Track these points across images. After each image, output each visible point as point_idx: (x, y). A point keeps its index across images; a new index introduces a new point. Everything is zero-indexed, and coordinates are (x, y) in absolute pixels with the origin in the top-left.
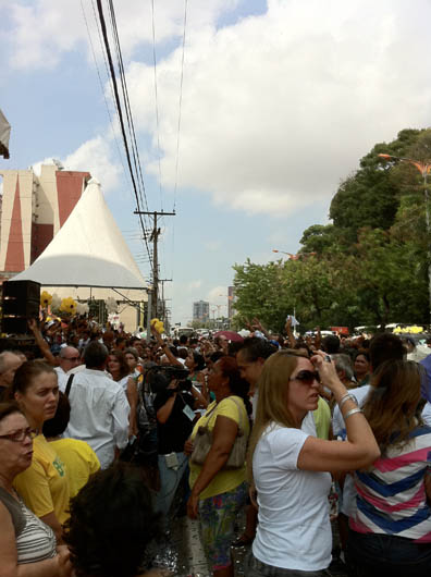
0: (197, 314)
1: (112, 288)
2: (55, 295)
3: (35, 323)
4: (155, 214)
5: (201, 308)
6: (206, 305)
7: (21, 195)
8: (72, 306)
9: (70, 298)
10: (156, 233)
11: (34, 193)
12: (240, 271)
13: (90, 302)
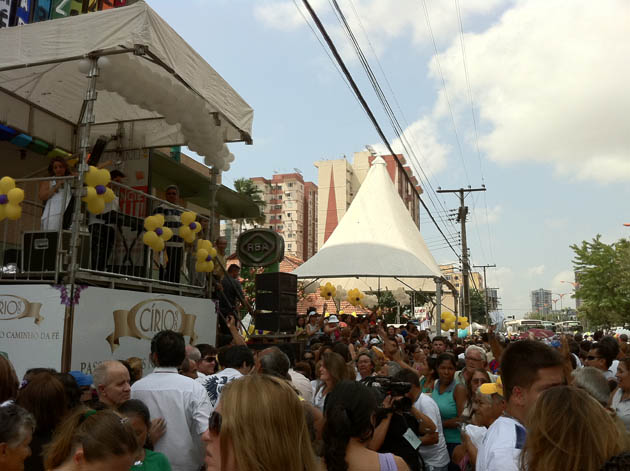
0: (536, 305)
1: (395, 277)
2: (340, 287)
3: (233, 320)
4: (462, 191)
5: (541, 298)
6: (547, 294)
7: (336, 185)
8: (358, 299)
9: (356, 289)
10: (462, 214)
11: (348, 182)
12: (582, 253)
13: (379, 294)
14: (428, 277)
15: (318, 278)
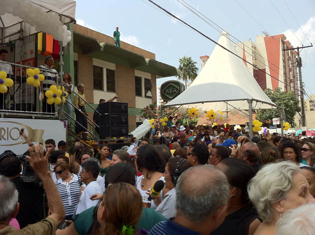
1: (224, 101)
4: (298, 48)
7: (246, 55)
11: (253, 53)
14: (244, 100)
15: (181, 105)
